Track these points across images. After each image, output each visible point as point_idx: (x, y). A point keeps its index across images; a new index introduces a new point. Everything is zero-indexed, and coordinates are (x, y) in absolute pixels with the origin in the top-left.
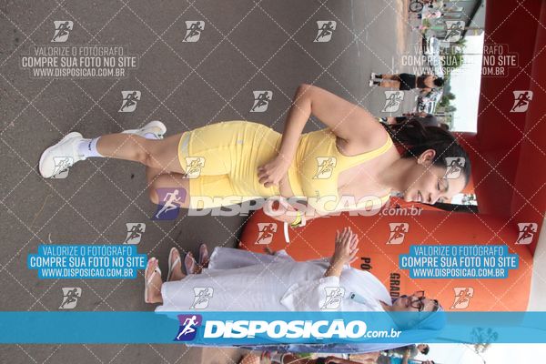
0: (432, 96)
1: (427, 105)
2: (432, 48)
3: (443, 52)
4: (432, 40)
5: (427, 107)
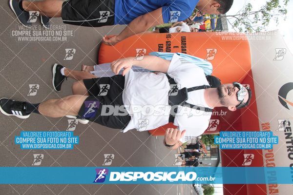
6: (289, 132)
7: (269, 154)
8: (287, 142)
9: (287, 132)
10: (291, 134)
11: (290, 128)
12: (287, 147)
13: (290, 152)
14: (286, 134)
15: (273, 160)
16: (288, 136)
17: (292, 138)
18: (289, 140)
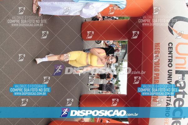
6: (171, 50)
7: (157, 63)
8: (169, 57)
9: (170, 50)
10: (172, 51)
11: (172, 47)
12: (169, 59)
13: (169, 63)
14: (169, 51)
15: (159, 67)
16: (170, 53)
17: (172, 54)
18: (170, 55)
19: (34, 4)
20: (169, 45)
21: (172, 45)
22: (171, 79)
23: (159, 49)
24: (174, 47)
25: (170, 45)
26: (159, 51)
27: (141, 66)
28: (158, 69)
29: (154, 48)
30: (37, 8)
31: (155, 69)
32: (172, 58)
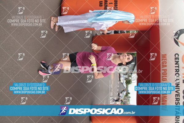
0: (122, 93)
1: (121, 96)
2: (122, 78)
3: (126, 79)
4: (122, 76)
5: (121, 97)
6: (178, 61)
7: (164, 73)
8: (176, 67)
9: (176, 61)
10: (178, 62)
11: (178, 58)
12: (176, 69)
13: (176, 72)
14: (175, 62)
15: (166, 76)
16: (177, 63)
17: (179, 64)
18: (177, 65)
19: (52, 21)
20: (175, 56)
21: (178, 56)
22: (179, 89)
23: (166, 60)
24: (180, 57)
25: (177, 55)
26: (166, 62)
27: (149, 76)
28: (165, 79)
29: (161, 59)
30: (55, 24)
31: (163, 79)
32: (179, 68)
